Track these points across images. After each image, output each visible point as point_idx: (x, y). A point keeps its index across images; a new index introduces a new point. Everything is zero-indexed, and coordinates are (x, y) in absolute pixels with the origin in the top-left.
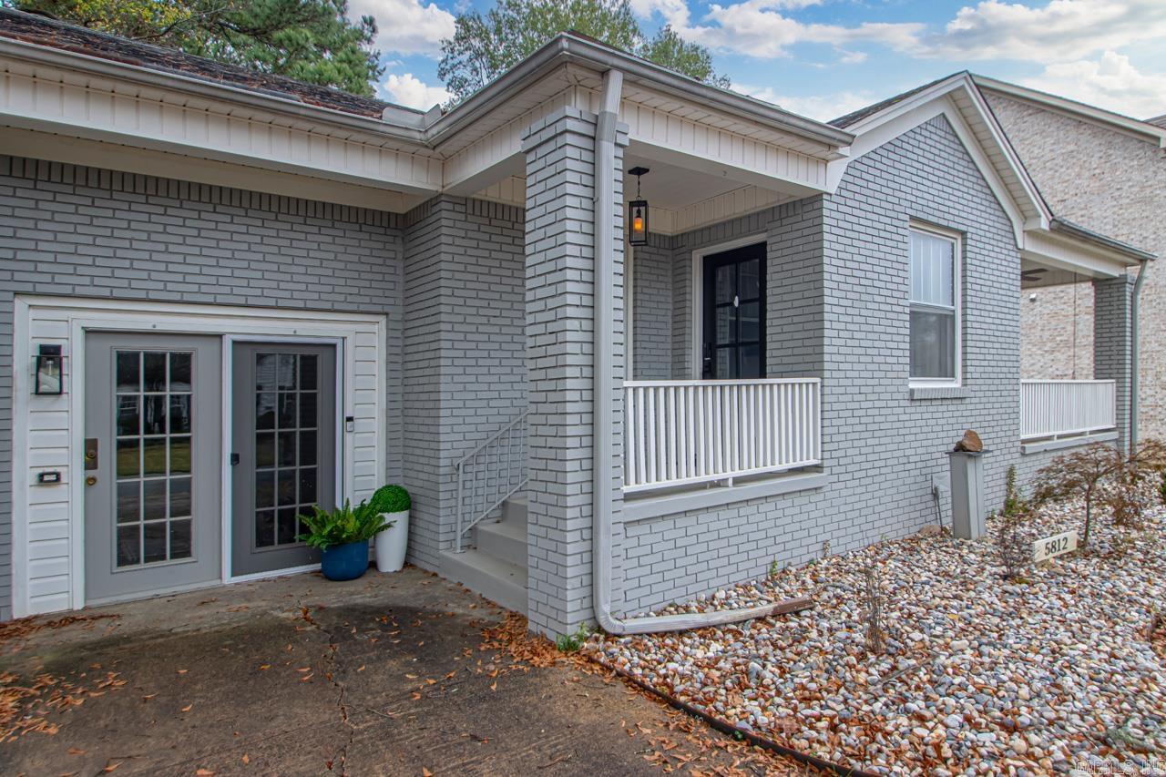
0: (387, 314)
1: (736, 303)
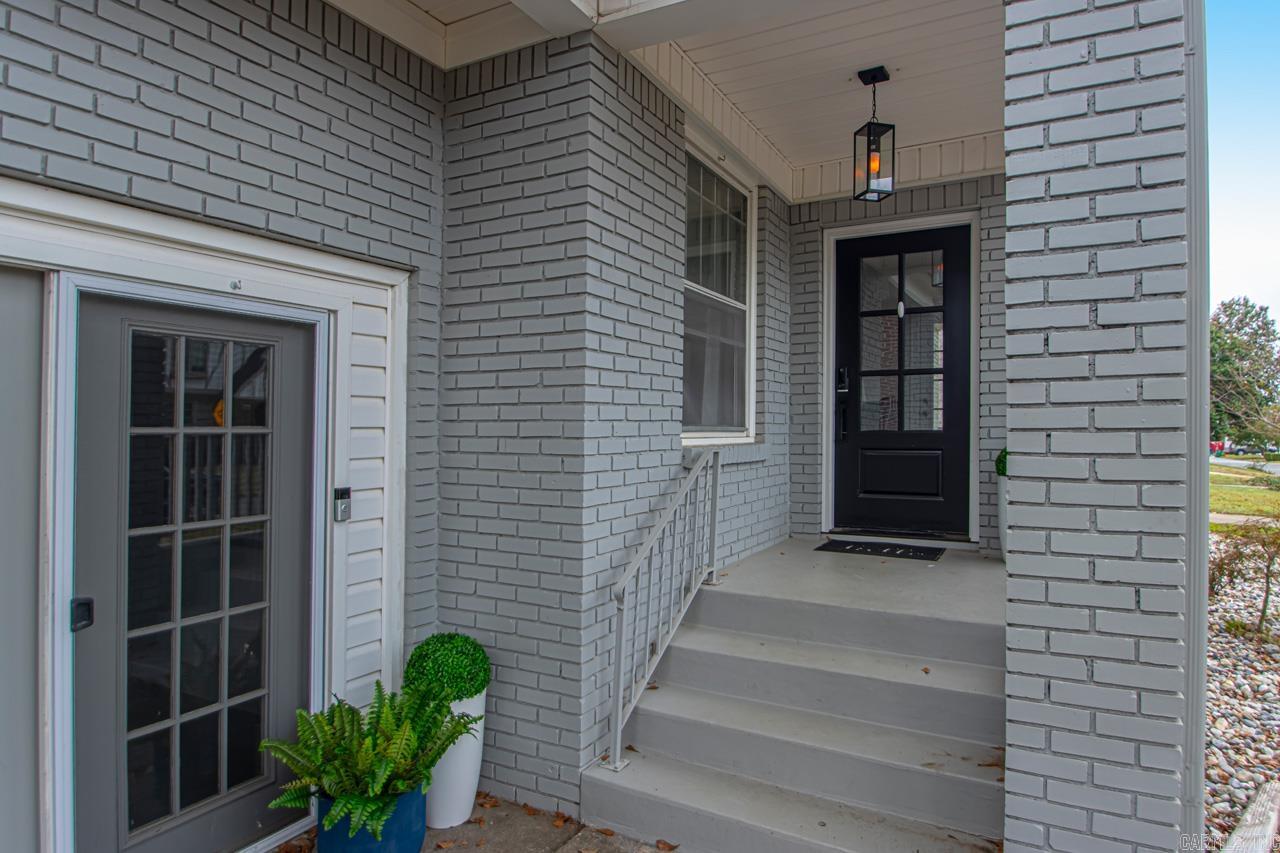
0: (412, 271)
1: (901, 312)
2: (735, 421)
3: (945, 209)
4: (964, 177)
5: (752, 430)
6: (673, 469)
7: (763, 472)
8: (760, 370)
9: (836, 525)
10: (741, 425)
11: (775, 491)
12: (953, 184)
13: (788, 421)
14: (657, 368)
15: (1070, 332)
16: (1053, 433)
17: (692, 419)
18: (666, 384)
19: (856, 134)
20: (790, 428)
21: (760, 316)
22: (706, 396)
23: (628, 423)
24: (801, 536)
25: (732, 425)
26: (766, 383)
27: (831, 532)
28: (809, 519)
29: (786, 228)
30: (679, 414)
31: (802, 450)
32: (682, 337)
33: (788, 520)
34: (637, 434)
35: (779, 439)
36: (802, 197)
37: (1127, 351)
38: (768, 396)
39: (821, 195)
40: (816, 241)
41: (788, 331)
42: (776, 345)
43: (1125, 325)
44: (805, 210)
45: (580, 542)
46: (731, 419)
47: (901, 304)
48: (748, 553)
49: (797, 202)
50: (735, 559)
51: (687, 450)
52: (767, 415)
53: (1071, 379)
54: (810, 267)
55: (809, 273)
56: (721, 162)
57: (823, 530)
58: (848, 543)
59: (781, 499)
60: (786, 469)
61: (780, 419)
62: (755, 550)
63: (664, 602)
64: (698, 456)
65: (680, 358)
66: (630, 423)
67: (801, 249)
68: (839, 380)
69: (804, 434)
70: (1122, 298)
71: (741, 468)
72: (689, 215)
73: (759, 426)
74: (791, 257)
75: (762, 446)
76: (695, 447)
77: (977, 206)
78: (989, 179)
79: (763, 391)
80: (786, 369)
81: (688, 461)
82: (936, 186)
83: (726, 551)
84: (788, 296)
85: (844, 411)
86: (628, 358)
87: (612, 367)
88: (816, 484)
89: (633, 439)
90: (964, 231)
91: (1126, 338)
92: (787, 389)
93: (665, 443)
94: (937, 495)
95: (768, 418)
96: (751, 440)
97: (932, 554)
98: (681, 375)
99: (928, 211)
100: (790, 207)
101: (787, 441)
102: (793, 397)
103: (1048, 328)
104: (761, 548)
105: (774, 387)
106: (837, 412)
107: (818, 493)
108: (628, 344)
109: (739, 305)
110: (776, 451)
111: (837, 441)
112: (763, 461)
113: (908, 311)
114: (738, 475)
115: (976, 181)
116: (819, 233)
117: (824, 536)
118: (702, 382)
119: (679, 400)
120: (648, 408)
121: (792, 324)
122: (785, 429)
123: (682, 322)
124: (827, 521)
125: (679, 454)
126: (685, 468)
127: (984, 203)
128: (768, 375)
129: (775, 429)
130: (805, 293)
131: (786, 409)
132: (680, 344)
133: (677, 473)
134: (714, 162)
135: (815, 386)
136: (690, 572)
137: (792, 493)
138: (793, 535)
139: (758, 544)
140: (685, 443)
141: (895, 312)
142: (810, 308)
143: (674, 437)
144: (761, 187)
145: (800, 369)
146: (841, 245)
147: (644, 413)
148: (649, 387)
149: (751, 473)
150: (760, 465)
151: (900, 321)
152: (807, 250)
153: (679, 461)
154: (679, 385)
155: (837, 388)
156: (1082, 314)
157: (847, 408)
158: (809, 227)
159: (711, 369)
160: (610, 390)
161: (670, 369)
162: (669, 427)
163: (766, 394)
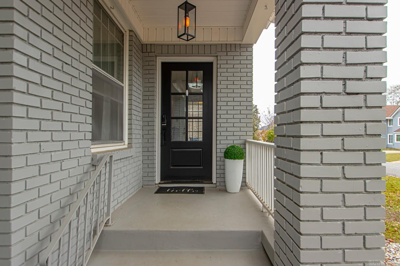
1: (187, 94)
2: (118, 138)
3: (204, 55)
4: (212, 43)
5: (126, 142)
6: (86, 167)
7: (131, 161)
8: (130, 114)
9: (161, 180)
10: (121, 139)
11: (137, 168)
12: (208, 45)
13: (141, 137)
14: (75, 109)
15: (332, 96)
16: (324, 152)
17: (96, 138)
18: (82, 119)
19: (179, 7)
20: (142, 141)
21: (130, 90)
22: (103, 126)
23: (53, 143)
24: (147, 186)
25: (117, 140)
26: (133, 120)
27: (159, 184)
28: (150, 179)
29: (141, 54)
30: (89, 136)
31: (147, 150)
32: (91, 93)
33: (142, 180)
34: (61, 149)
35: (138, 145)
36: (148, 41)
37: (358, 108)
38: (134, 126)
39: (156, 41)
40: (154, 61)
41: (141, 98)
42: (137, 104)
43: (357, 94)
44: (149, 47)
45: (9, 233)
46: (117, 137)
47: (187, 91)
48: (126, 200)
49: (145, 43)
50: (119, 205)
51: (94, 155)
52: (133, 135)
53: (332, 122)
54: (151, 72)
55: (150, 74)
56: (112, 10)
57: (156, 183)
58: (168, 188)
59: (139, 172)
60: (141, 158)
61: (138, 136)
62: (128, 198)
63: (80, 244)
64: (101, 159)
65: (90, 105)
66: (55, 143)
67: (147, 63)
68: (163, 120)
69: (148, 143)
70: (357, 79)
71: (122, 160)
72: (94, 41)
73: (130, 140)
74: (143, 66)
75: (132, 149)
76: (98, 153)
77: (216, 55)
78: (221, 45)
79: (131, 124)
80: (141, 114)
81: (95, 162)
82: (201, 45)
83: (116, 202)
84: (141, 83)
85: (165, 133)
86: (53, 101)
87: (39, 106)
88: (154, 164)
89: (57, 153)
90: (211, 64)
91: (358, 100)
92: (141, 123)
93: (81, 153)
94: (200, 166)
95: (134, 136)
96: (126, 146)
97: (201, 191)
98: (91, 115)
99: (198, 55)
100: (142, 44)
101: (141, 146)
102: (144, 127)
103: (322, 93)
104: (131, 195)
105: (136, 122)
106: (161, 133)
107: (154, 168)
108: (53, 92)
109: (120, 83)
110: (137, 151)
111: (162, 145)
112: (132, 156)
113: (190, 94)
114: (120, 164)
115: (216, 45)
116: (155, 58)
117: (157, 185)
118: (101, 119)
119: (90, 128)
120: (69, 133)
121: (143, 96)
122: (140, 141)
123: (91, 85)
124: (158, 179)
125: (90, 158)
126: (93, 165)
127: (219, 54)
128: (134, 117)
129: (136, 141)
130: (149, 82)
131: (141, 132)
132: (90, 97)
133: (88, 169)
134: (108, 8)
135: (153, 122)
136: (96, 221)
137: (143, 168)
138: (143, 186)
139: (130, 194)
140: (93, 151)
141: (185, 94)
142: (151, 89)
143: (86, 149)
144: (130, 31)
145: (147, 115)
146: (163, 64)
147: (66, 136)
148: (69, 120)
149: (127, 163)
150: (131, 158)
151: (187, 97)
152: (150, 64)
153: (90, 162)
154: (90, 120)
155: (161, 123)
156: (338, 86)
157: (166, 132)
158: (151, 54)
159: (106, 113)
160: (38, 121)
161: (84, 111)
162: (83, 144)
163: (133, 125)
